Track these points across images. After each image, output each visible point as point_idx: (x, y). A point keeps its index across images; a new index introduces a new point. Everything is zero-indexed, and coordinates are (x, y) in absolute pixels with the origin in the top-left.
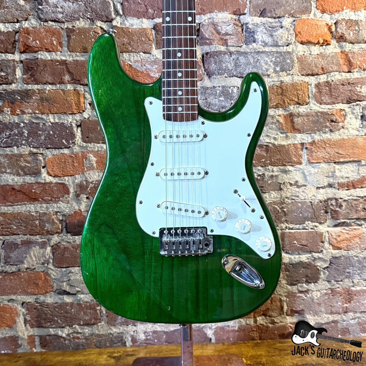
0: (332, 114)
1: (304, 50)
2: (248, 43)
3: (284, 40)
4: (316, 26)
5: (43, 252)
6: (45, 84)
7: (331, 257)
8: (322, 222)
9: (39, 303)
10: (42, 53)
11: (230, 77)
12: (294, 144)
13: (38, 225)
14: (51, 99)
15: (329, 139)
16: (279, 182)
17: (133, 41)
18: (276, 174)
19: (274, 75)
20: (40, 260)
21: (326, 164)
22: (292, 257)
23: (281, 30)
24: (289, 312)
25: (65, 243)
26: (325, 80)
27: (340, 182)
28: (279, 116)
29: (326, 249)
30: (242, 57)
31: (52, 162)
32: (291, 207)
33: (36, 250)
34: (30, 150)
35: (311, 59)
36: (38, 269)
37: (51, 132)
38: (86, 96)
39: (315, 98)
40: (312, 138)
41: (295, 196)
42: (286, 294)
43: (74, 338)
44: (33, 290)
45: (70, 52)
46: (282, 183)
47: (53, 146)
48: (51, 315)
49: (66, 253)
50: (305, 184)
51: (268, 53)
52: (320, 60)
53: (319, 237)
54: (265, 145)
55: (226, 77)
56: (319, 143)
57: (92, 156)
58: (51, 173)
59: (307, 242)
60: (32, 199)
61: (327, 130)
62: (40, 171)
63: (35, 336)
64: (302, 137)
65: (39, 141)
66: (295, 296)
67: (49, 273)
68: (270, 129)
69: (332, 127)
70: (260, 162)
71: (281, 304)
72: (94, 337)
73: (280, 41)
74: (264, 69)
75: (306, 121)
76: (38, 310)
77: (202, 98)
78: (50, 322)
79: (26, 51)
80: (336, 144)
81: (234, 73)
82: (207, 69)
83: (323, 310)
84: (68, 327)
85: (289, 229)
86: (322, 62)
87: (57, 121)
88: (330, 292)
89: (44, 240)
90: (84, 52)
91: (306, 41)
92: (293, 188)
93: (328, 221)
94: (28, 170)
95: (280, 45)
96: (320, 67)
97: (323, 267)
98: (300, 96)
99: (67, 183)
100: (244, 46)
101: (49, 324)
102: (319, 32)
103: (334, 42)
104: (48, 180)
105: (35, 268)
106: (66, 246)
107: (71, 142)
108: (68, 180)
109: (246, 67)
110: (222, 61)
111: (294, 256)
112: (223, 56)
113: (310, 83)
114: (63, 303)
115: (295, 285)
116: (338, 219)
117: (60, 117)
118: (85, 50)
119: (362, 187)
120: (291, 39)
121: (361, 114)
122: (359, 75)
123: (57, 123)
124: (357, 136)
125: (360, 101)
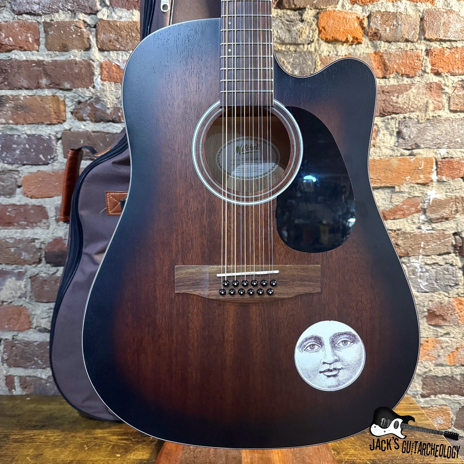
1: (329, 49)
3: (304, 36)
4: (345, 20)
5: (20, 284)
6: (21, 89)
9: (17, 340)
10: (16, 52)
13: (14, 253)
14: (27, 107)
17: (121, 36)
20: (16, 293)
23: (301, 25)
25: (44, 275)
33: (12, 282)
34: (4, 167)
36: (16, 303)
37: (27, 146)
38: (67, 103)
44: (10, 326)
45: (48, 50)
47: (30, 162)
48: (30, 354)
49: (46, 286)
51: (285, 53)
58: (28, 193)
60: (7, 223)
62: (15, 191)
63: (15, 376)
65: (14, 155)
67: (28, 307)
73: (299, 37)
76: (16, 348)
78: (29, 362)
84: (49, 369)
87: (34, 132)
89: (21, 270)
90: (65, 51)
91: (331, 39)
94: (3, 189)
95: (299, 42)
99: (45, 206)
101: (28, 364)
102: (347, 27)
103: (365, 40)
104: (24, 201)
105: (12, 302)
106: (45, 279)
107: (49, 157)
114: (43, 342)
117: (37, 128)
118: (65, 49)
119: (394, 219)
120: (312, 36)
121: (397, 130)
122: (396, 81)
123: (34, 135)
124: (391, 156)
125: (396, 114)
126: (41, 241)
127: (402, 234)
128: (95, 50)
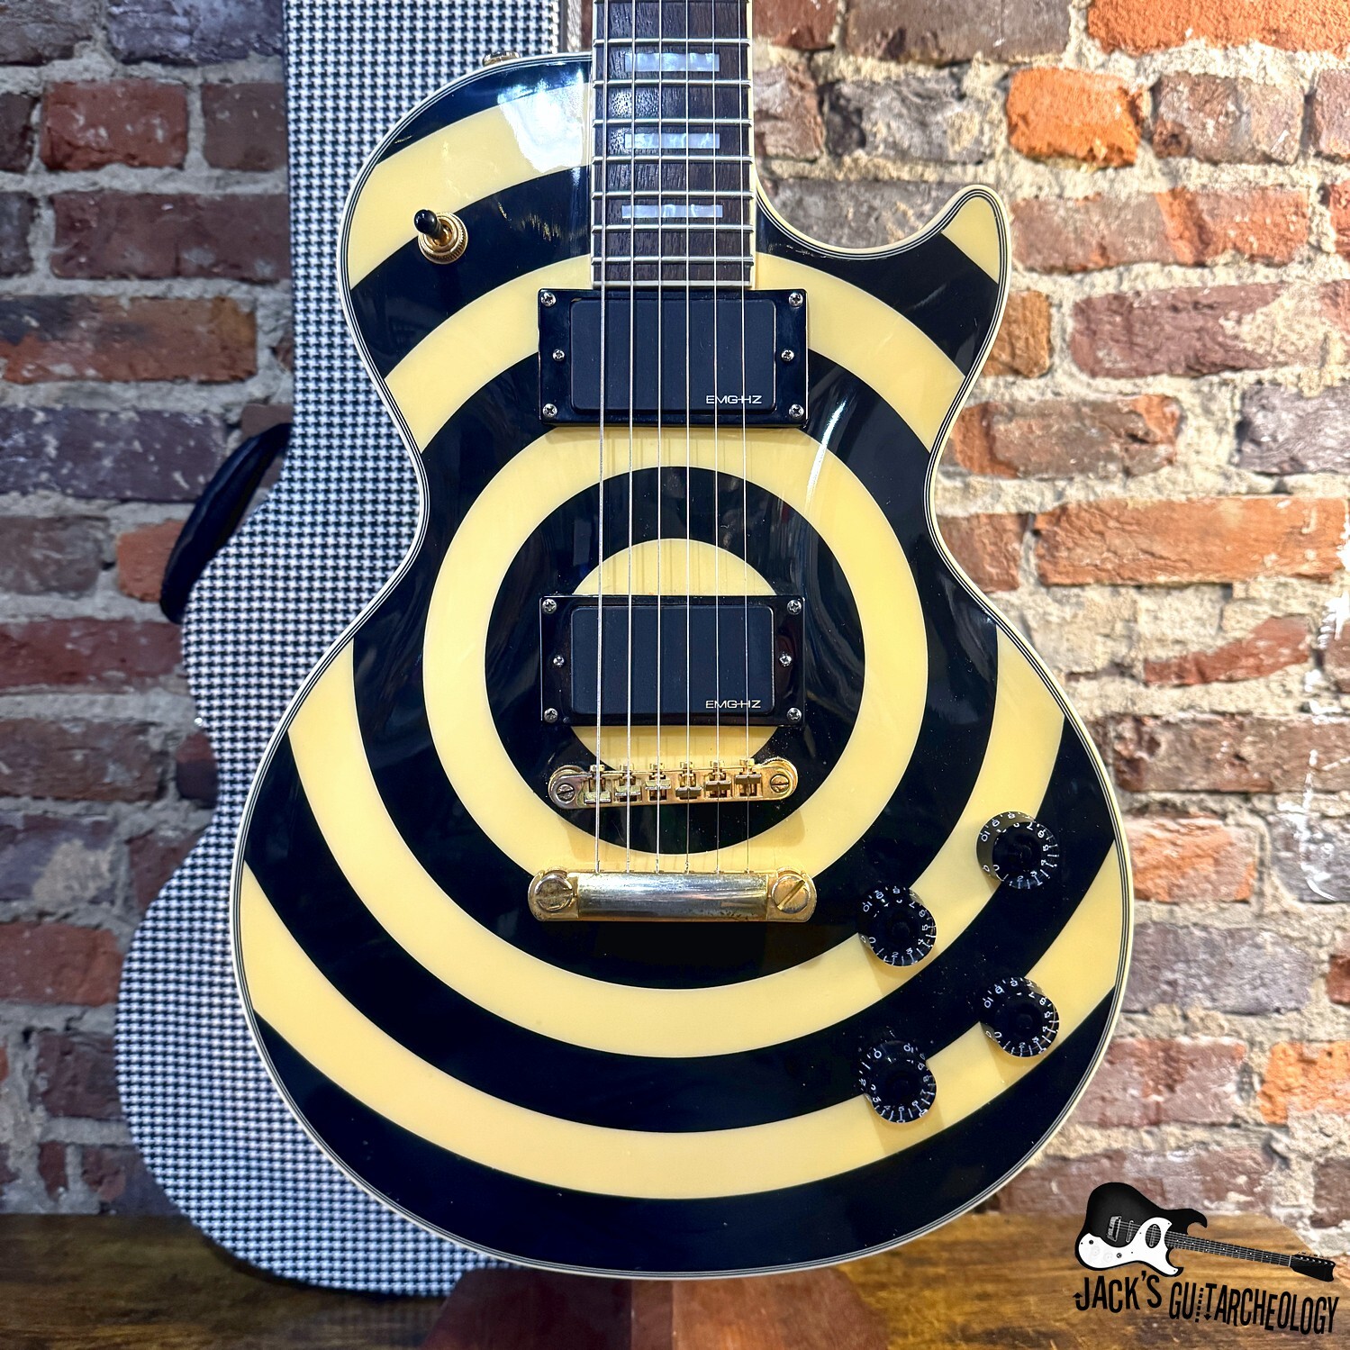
0: (1131, 412)
1: (1039, 180)
2: (840, 151)
3: (967, 140)
4: (1085, 97)
6: (123, 276)
9: (82, 1034)
10: (115, 168)
12: (990, 517)
13: (82, 765)
14: (140, 330)
15: (1117, 503)
20: (84, 888)
21: (1107, 591)
23: (956, 108)
25: (170, 834)
26: (1111, 290)
27: (1152, 657)
30: (815, 198)
34: (65, 505)
35: (1062, 212)
36: (80, 918)
37: (137, 445)
38: (259, 321)
39: (1074, 353)
40: (1060, 495)
44: (62, 989)
45: (213, 165)
47: (142, 493)
51: (911, 188)
52: (1096, 219)
56: (1083, 514)
58: (133, 586)
60: (63, 673)
61: (1112, 467)
62: (95, 575)
63: (67, 1145)
64: (1022, 493)
69: (1132, 458)
73: (953, 142)
75: (1039, 433)
76: (77, 1059)
79: (67, 163)
80: (1144, 520)
86: (1102, 226)
87: (158, 405)
89: (101, 818)
91: (1045, 149)
94: (56, 573)
95: (952, 157)
96: (1094, 243)
98: (1020, 344)
100: (824, 160)
102: (1093, 116)
103: (1145, 156)
104: (119, 610)
105: (68, 915)
106: (175, 845)
109: (830, 233)
113: (1056, 301)
116: (1139, 791)
117: (170, 392)
119: (1231, 680)
120: (991, 140)
121: (1238, 418)
122: (1233, 276)
123: (158, 413)
124: (1220, 493)
125: (1235, 369)
126: (168, 729)
127: (1252, 724)
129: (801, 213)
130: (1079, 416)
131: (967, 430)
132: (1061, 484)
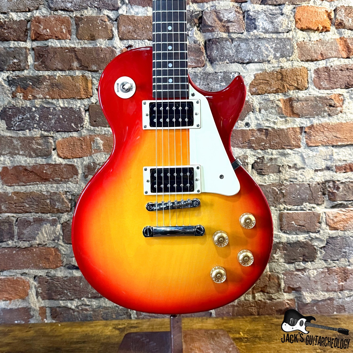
0: (330, 99)
1: (304, 36)
2: (249, 30)
3: (284, 27)
4: (316, 13)
5: (54, 229)
6: (55, 70)
7: (328, 237)
8: (320, 203)
9: (50, 277)
10: (52, 40)
11: (231, 63)
12: (293, 128)
13: (49, 204)
14: (61, 85)
15: (327, 124)
16: (278, 164)
17: (138, 28)
18: (276, 157)
19: (274, 61)
20: (50, 237)
21: (325, 148)
22: (290, 237)
23: (281, 17)
24: (286, 289)
26: (324, 66)
27: (337, 165)
28: (279, 100)
29: (323, 230)
30: (243, 44)
31: (61, 144)
32: (289, 188)
33: (47, 227)
34: (41, 133)
35: (310, 45)
36: (49, 245)
37: (61, 116)
38: (93, 82)
39: (314, 83)
40: (311, 122)
41: (294, 178)
42: (284, 272)
43: (82, 310)
44: (44, 265)
45: (78, 39)
46: (281, 165)
47: (63, 129)
48: (61, 288)
50: (303, 166)
51: (269, 40)
52: (320, 46)
53: (317, 217)
54: (265, 129)
55: (227, 63)
56: (318, 127)
57: (99, 139)
58: (61, 155)
59: (305, 223)
60: (43, 179)
61: (325, 114)
62: (51, 152)
63: (46, 307)
64: (301, 121)
65: (50, 124)
66: (292, 274)
67: (59, 249)
68: (270, 113)
69: (331, 111)
70: (260, 146)
71: (279, 282)
72: (101, 310)
73: (280, 27)
74: (264, 55)
75: (305, 105)
76: (49, 283)
77: (204, 84)
78: (60, 294)
79: (38, 39)
80: (335, 128)
81: (236, 59)
82: (209, 56)
83: (319, 287)
84: (77, 300)
85: (287, 210)
86: (321, 48)
87: (66, 105)
88: (327, 270)
89: (55, 218)
90: (92, 40)
91: (305, 28)
92: (291, 170)
93: (325, 203)
94: (40, 152)
95: (280, 31)
96: (319, 53)
97: (320, 247)
98: (300, 81)
99: (76, 165)
100: (245, 33)
101: (59, 296)
102: (318, 19)
103: (333, 28)
104: (58, 161)
105: (46, 244)
107: (79, 125)
108: (76, 162)
109: (247, 53)
110: (224, 48)
111: (292, 236)
112: (224, 42)
113: (309, 69)
114: (72, 277)
115: (292, 263)
116: (335, 201)
117: (69, 102)
118: (93, 38)
120: (291, 26)
123: (66, 108)
126: (72, 193)
128: (117, 39)
129: (239, 48)
130: (316, 100)
131: (286, 105)
132: (311, 119)
